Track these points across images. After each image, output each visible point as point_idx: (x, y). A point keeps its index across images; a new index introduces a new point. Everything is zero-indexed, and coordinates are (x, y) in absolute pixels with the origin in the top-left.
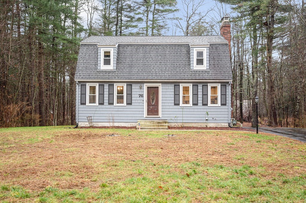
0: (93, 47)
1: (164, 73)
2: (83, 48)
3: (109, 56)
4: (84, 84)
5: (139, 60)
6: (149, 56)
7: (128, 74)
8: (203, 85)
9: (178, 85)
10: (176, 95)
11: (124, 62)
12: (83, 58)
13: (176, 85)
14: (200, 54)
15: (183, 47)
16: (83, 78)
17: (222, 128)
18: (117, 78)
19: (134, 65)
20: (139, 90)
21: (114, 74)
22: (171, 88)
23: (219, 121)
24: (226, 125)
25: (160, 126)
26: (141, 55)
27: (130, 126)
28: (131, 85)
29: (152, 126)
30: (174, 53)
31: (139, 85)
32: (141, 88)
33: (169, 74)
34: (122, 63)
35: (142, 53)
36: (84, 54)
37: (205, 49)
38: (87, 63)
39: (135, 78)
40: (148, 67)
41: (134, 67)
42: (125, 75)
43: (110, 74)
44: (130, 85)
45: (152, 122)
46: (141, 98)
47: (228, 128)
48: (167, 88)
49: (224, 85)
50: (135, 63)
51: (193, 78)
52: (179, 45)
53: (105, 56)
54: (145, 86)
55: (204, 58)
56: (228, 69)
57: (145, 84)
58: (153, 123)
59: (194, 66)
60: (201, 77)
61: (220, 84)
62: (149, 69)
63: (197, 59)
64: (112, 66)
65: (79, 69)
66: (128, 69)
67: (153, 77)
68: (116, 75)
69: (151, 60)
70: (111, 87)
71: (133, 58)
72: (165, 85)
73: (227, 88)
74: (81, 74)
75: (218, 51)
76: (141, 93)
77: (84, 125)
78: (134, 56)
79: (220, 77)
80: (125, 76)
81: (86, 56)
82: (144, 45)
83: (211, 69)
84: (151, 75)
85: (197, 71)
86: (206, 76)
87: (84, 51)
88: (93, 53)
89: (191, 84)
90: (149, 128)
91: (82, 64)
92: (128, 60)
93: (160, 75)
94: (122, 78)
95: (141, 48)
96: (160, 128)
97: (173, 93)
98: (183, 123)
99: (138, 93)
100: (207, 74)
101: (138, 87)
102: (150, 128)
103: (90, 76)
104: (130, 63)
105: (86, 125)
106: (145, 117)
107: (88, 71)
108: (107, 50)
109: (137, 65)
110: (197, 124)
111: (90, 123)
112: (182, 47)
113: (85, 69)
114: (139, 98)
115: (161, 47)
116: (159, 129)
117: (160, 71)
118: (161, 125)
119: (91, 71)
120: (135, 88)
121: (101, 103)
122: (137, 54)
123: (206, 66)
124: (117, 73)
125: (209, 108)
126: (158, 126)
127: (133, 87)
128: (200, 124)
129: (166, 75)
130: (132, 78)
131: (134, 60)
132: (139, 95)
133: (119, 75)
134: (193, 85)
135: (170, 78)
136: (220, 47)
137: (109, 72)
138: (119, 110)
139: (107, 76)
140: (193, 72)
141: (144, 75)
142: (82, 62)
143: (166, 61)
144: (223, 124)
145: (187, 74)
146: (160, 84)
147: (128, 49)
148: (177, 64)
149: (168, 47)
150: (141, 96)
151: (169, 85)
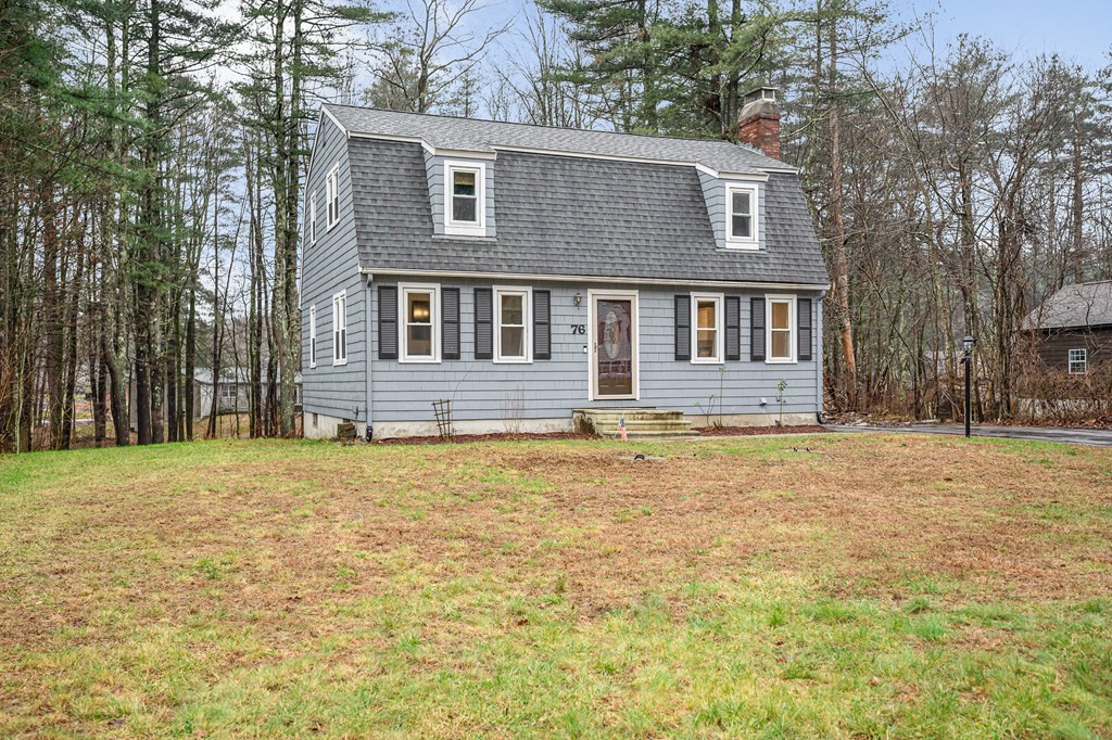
0: (394, 153)
1: (644, 256)
2: (361, 150)
3: (470, 189)
4: (388, 285)
5: (560, 208)
6: (589, 198)
7: (539, 257)
8: (752, 299)
9: (685, 297)
10: (681, 326)
11: (515, 212)
12: (368, 189)
13: (681, 296)
14: (741, 201)
15: (681, 176)
16: (391, 263)
17: (801, 428)
18: (505, 268)
19: (549, 226)
20: (574, 310)
21: (492, 255)
22: (665, 306)
23: (792, 409)
24: (811, 419)
25: (669, 427)
26: (562, 193)
27: (543, 430)
28: (548, 292)
29: (646, 427)
30: (657, 191)
31: (573, 293)
32: (577, 305)
33: (663, 263)
34: (511, 217)
35: (563, 184)
36: (371, 176)
37: (756, 186)
38: (389, 210)
39: (564, 271)
40: (595, 234)
41: (550, 232)
42: (528, 257)
43: (480, 254)
44: (543, 292)
45: (640, 416)
46: (578, 337)
47: (816, 426)
48: (655, 304)
49: (806, 299)
50: (552, 219)
51: (731, 277)
52: (667, 168)
53: (459, 188)
54: (591, 298)
55: (751, 214)
56: (813, 252)
57: (590, 292)
58: (642, 419)
59: (728, 239)
60: (748, 274)
61: (795, 297)
62: (597, 241)
63: (734, 217)
64: (483, 225)
65: (369, 229)
66: (535, 238)
67: (618, 267)
68: (500, 256)
69: (596, 210)
70: (482, 297)
71: (541, 201)
72: (649, 295)
73: (813, 309)
74: (379, 250)
75: (774, 194)
76: (577, 321)
77: (393, 433)
78: (541, 195)
79: (797, 276)
80: (532, 264)
81: (381, 184)
82: (564, 158)
83: (770, 249)
84: (608, 260)
85: (734, 254)
86: (761, 270)
87: (369, 163)
88: (402, 172)
89: (722, 295)
90: (647, 432)
91: (373, 210)
92: (527, 206)
93: (637, 262)
94: (522, 270)
95: (557, 167)
96: (680, 432)
97: (672, 322)
98: (721, 415)
99: (570, 321)
100: (762, 266)
101: (568, 301)
102: (651, 432)
103: (415, 259)
104: (535, 219)
105: (400, 431)
106: (591, 398)
107: (400, 237)
108: (465, 166)
109: (559, 226)
110: (736, 418)
111: (441, 423)
112: (677, 176)
113: (387, 230)
114: (570, 339)
115: (616, 171)
116: (677, 435)
117: (633, 249)
118: (672, 424)
119: (412, 238)
120: (560, 302)
121: (451, 355)
122: (549, 189)
123: (757, 240)
124: (500, 249)
125: (769, 368)
126: (664, 427)
127: (553, 301)
128: (744, 418)
129: (651, 262)
130: (556, 270)
131: (544, 207)
132: (572, 326)
133: (509, 256)
134: (726, 298)
135: (667, 275)
136: (779, 184)
137: (475, 245)
138: (511, 376)
139: (473, 261)
140: (727, 259)
141: (589, 259)
142: (370, 202)
143: (642, 219)
144: (803, 416)
145: (710, 264)
146: (636, 292)
147: (515, 169)
148: (675, 230)
149: (638, 172)
150: (580, 329)
151: (661, 296)
